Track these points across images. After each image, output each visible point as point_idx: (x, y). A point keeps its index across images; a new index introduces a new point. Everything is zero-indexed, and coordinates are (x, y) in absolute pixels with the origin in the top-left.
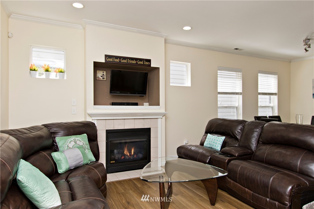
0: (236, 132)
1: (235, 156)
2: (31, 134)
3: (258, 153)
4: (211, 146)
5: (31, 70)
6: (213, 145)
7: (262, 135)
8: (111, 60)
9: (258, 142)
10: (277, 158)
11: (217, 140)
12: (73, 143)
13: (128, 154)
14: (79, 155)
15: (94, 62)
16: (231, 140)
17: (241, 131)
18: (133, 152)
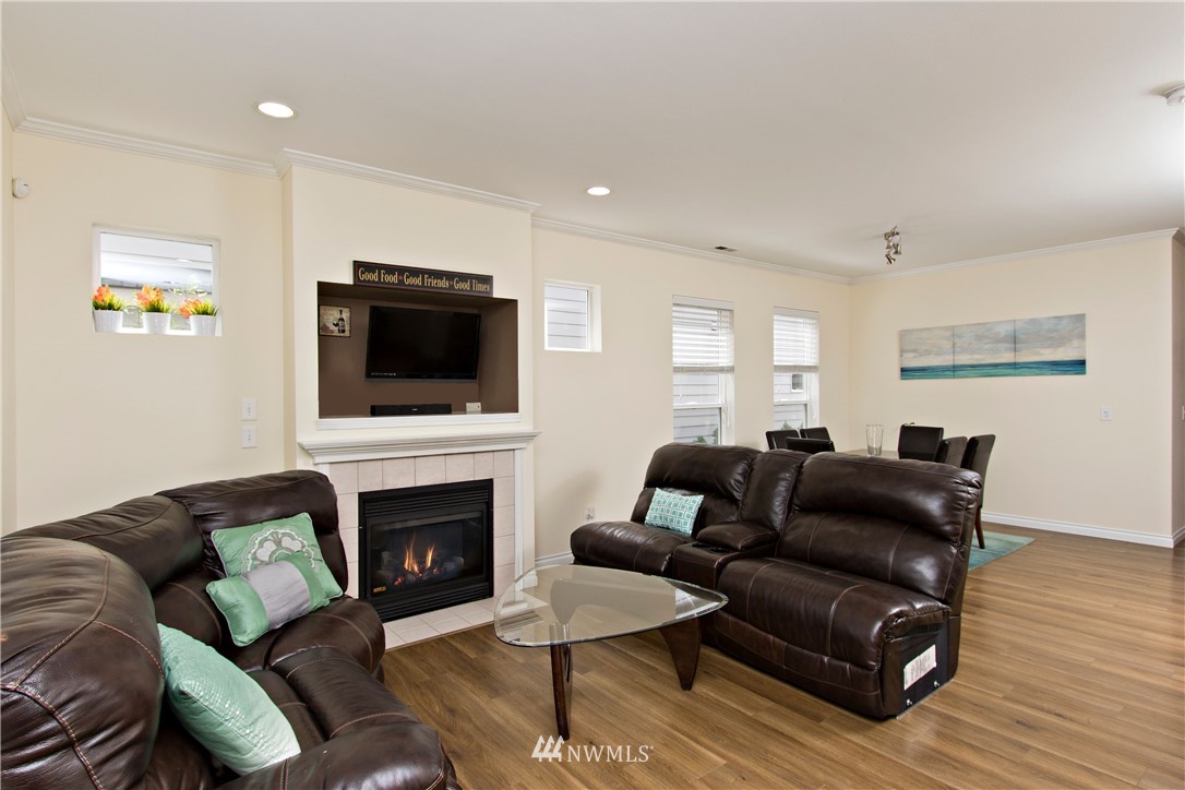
0: (732, 482)
1: (736, 550)
2: (140, 531)
3: (789, 538)
4: (666, 524)
5: (97, 307)
6: (672, 521)
7: (801, 489)
8: (374, 277)
9: (789, 507)
10: (842, 549)
11: (683, 507)
12: (270, 546)
13: (416, 568)
14: (296, 582)
15: (319, 283)
16: (718, 502)
17: (744, 479)
18: (432, 560)
